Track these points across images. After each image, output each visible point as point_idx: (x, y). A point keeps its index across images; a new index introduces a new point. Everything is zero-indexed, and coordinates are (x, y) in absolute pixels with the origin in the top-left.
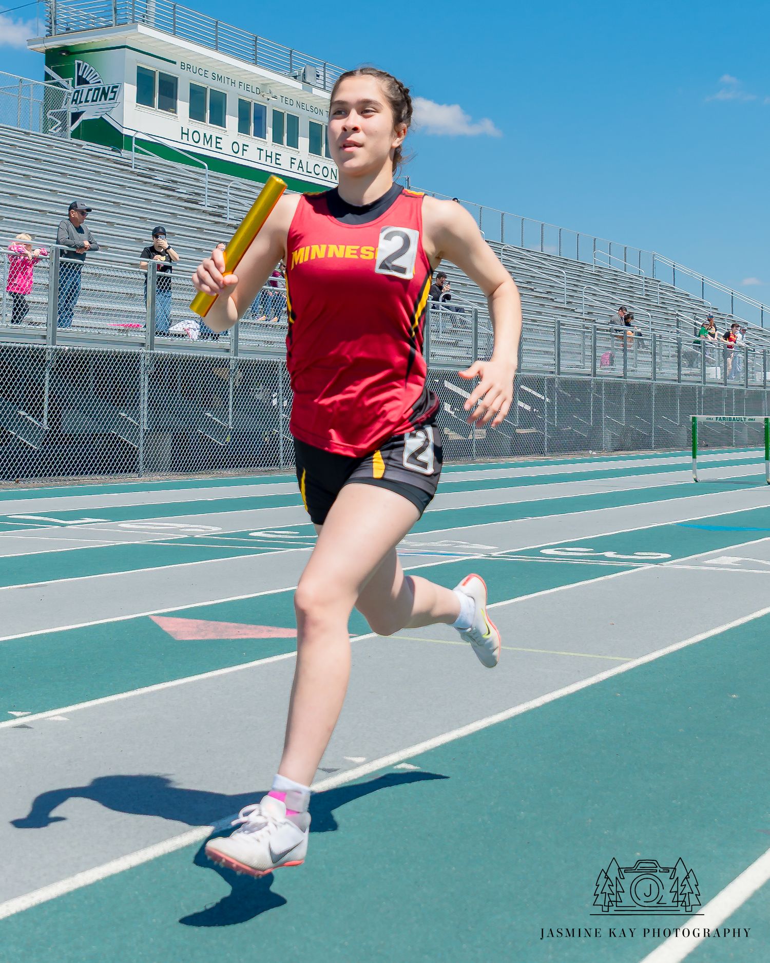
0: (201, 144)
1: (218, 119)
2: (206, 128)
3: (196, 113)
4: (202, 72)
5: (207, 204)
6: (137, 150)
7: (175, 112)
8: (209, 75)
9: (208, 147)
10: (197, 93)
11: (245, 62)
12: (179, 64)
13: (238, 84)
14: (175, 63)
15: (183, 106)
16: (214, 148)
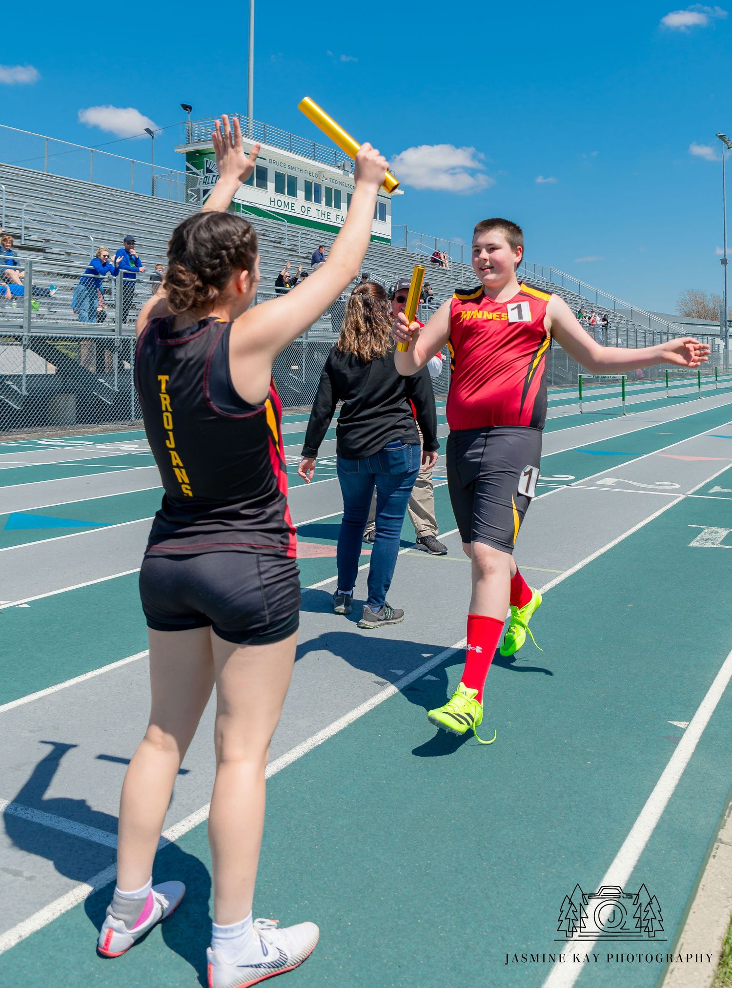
0: (281, 208)
1: (293, 193)
2: (286, 198)
3: (279, 189)
4: (282, 165)
5: (286, 244)
6: (243, 212)
7: (267, 189)
8: (287, 166)
9: (287, 209)
10: (279, 177)
11: (308, 158)
12: (268, 160)
13: (304, 171)
14: (265, 159)
15: (271, 185)
16: (290, 210)
